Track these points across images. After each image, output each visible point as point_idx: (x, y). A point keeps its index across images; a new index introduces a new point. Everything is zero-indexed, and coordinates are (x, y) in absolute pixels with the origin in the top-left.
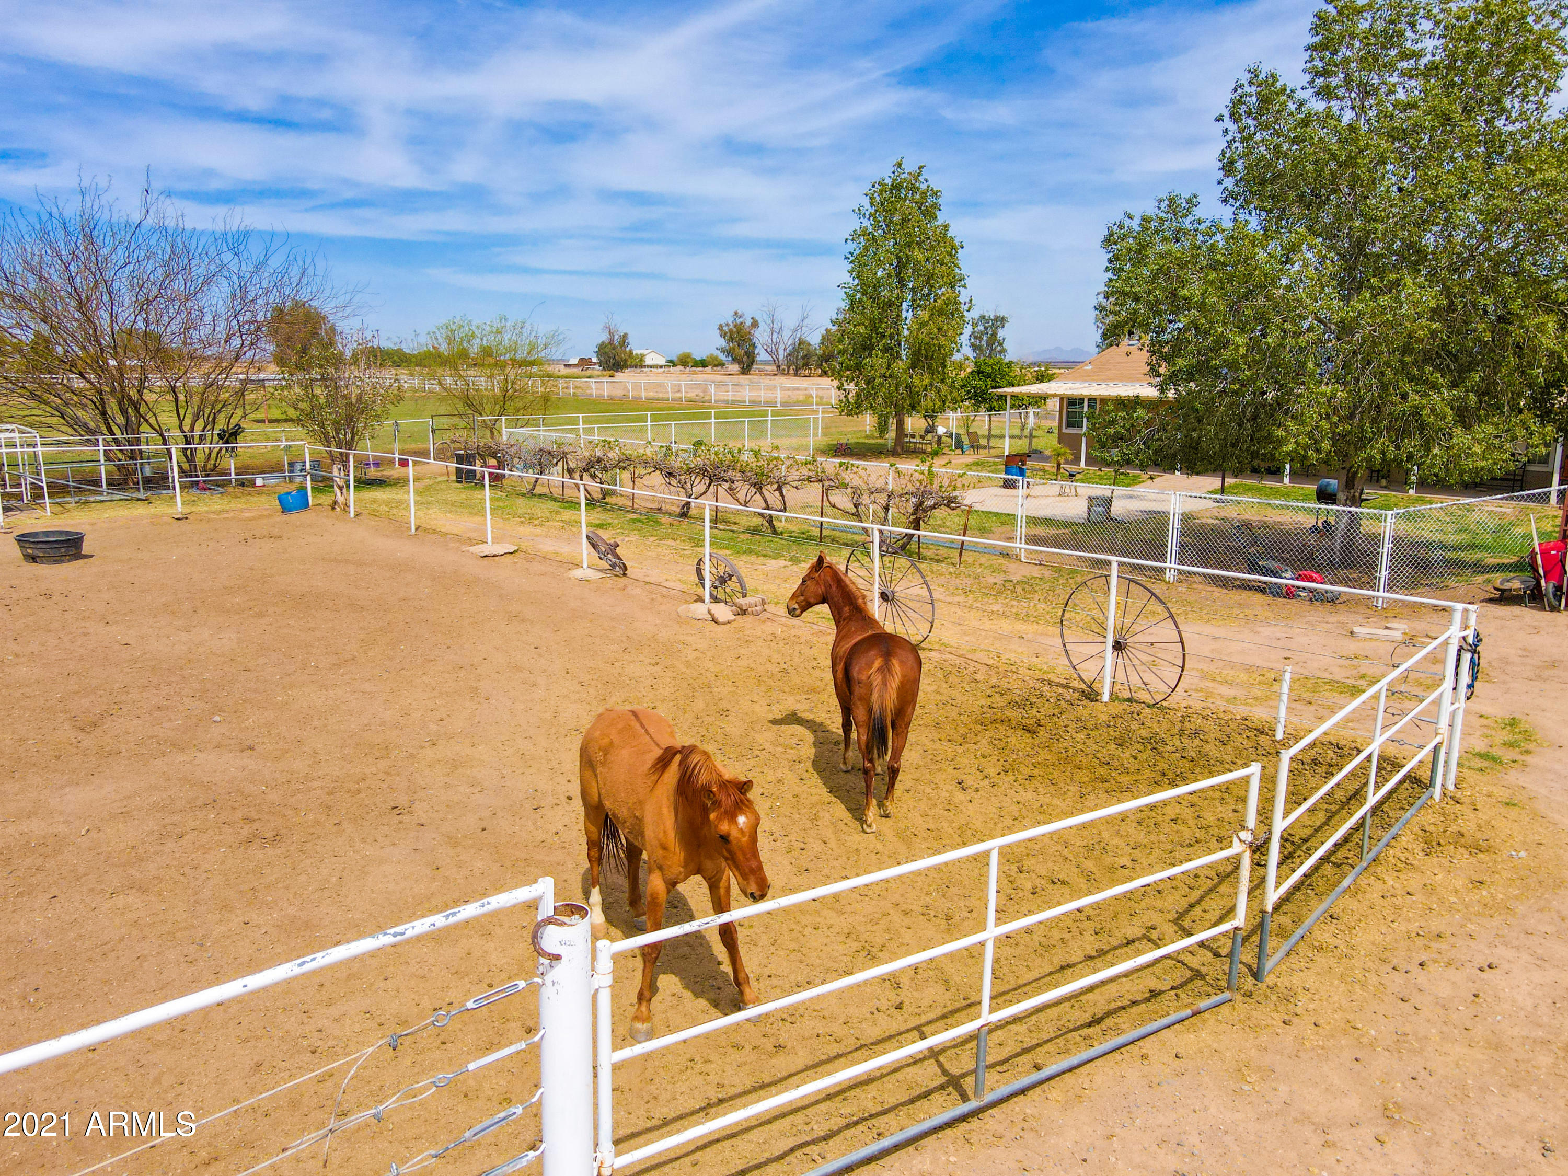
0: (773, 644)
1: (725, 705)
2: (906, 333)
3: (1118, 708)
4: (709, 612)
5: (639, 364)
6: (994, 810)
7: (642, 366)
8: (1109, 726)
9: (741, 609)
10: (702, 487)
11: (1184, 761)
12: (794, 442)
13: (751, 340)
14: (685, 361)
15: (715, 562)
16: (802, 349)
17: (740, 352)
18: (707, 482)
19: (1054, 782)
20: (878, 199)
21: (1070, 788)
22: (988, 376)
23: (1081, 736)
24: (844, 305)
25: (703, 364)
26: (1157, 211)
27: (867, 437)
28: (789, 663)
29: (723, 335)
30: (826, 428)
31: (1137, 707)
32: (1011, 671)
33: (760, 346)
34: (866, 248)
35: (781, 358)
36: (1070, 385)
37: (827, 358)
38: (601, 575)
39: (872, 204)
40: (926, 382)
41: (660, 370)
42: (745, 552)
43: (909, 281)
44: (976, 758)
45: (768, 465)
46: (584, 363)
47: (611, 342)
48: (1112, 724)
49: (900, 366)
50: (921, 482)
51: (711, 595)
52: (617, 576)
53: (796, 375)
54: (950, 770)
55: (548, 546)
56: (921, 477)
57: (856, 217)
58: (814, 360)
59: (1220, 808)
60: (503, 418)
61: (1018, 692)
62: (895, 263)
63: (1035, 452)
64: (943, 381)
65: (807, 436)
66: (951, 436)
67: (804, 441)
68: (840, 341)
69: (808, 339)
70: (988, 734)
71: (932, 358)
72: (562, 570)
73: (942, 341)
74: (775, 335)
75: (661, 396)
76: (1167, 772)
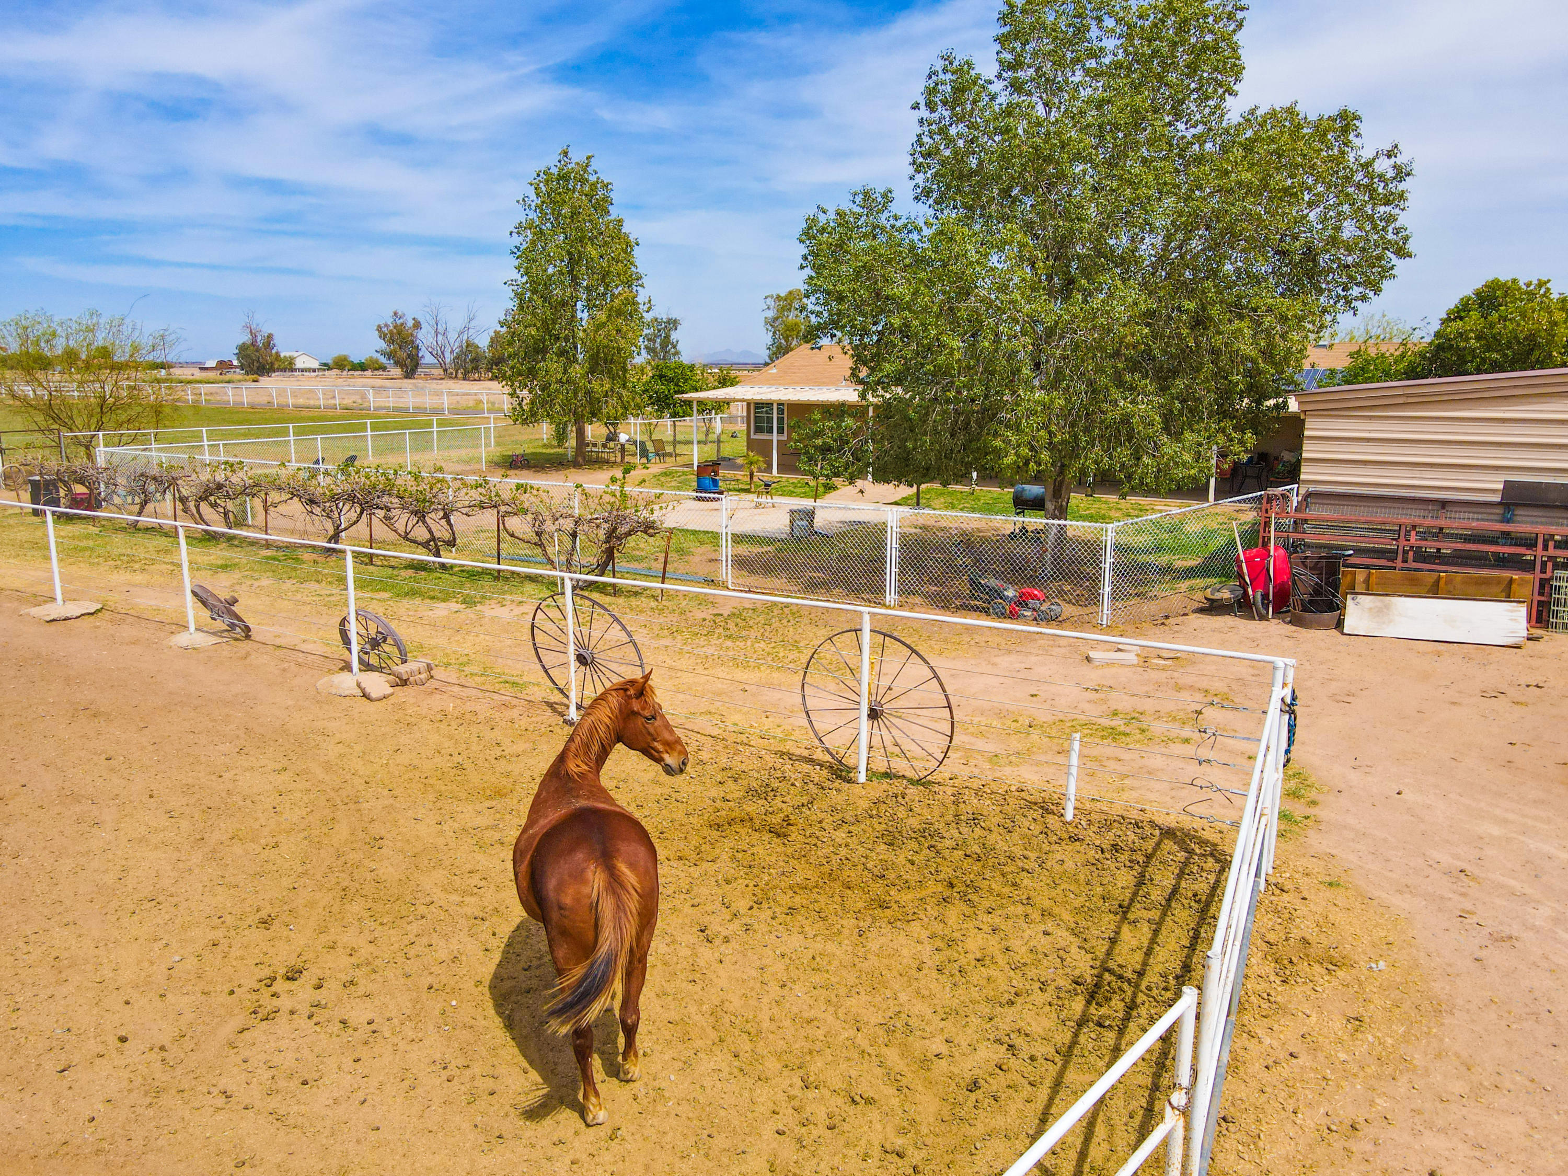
0: (443, 726)
1: (377, 829)
2: (581, 334)
3: (880, 789)
4: (359, 685)
5: (288, 367)
6: (754, 973)
7: (293, 370)
8: (871, 817)
9: (401, 679)
10: (353, 515)
11: (970, 860)
12: (463, 453)
13: (413, 342)
14: (341, 364)
15: (364, 622)
16: (470, 352)
17: (402, 354)
18: (358, 510)
19: (822, 915)
20: (544, 189)
21: (844, 922)
22: (671, 380)
23: (840, 836)
24: (512, 304)
25: (362, 367)
26: (851, 205)
27: (545, 446)
28: (465, 754)
29: (383, 336)
30: (499, 437)
31: (898, 786)
32: (742, 743)
33: (424, 349)
34: (533, 242)
35: (448, 361)
36: (756, 389)
37: (497, 361)
38: (214, 640)
39: (538, 195)
40: (607, 387)
41: (313, 374)
42: (407, 594)
43: (584, 279)
44: (718, 885)
45: (431, 489)
46: (223, 366)
47: (253, 344)
48: (874, 812)
49: (577, 371)
50: (612, 504)
51: (361, 661)
52: (236, 639)
53: (464, 379)
54: (687, 909)
55: (146, 601)
56: (613, 500)
57: (520, 207)
58: (483, 365)
59: (1028, 932)
60: (101, 434)
61: (756, 775)
62: (566, 259)
63: (724, 459)
64: (624, 386)
65: (478, 446)
66: (635, 442)
67: (473, 453)
68: (510, 344)
69: (476, 341)
70: (728, 844)
71: (611, 362)
72: (162, 634)
73: (623, 344)
74: (440, 337)
75: (312, 402)
76: (955, 881)
